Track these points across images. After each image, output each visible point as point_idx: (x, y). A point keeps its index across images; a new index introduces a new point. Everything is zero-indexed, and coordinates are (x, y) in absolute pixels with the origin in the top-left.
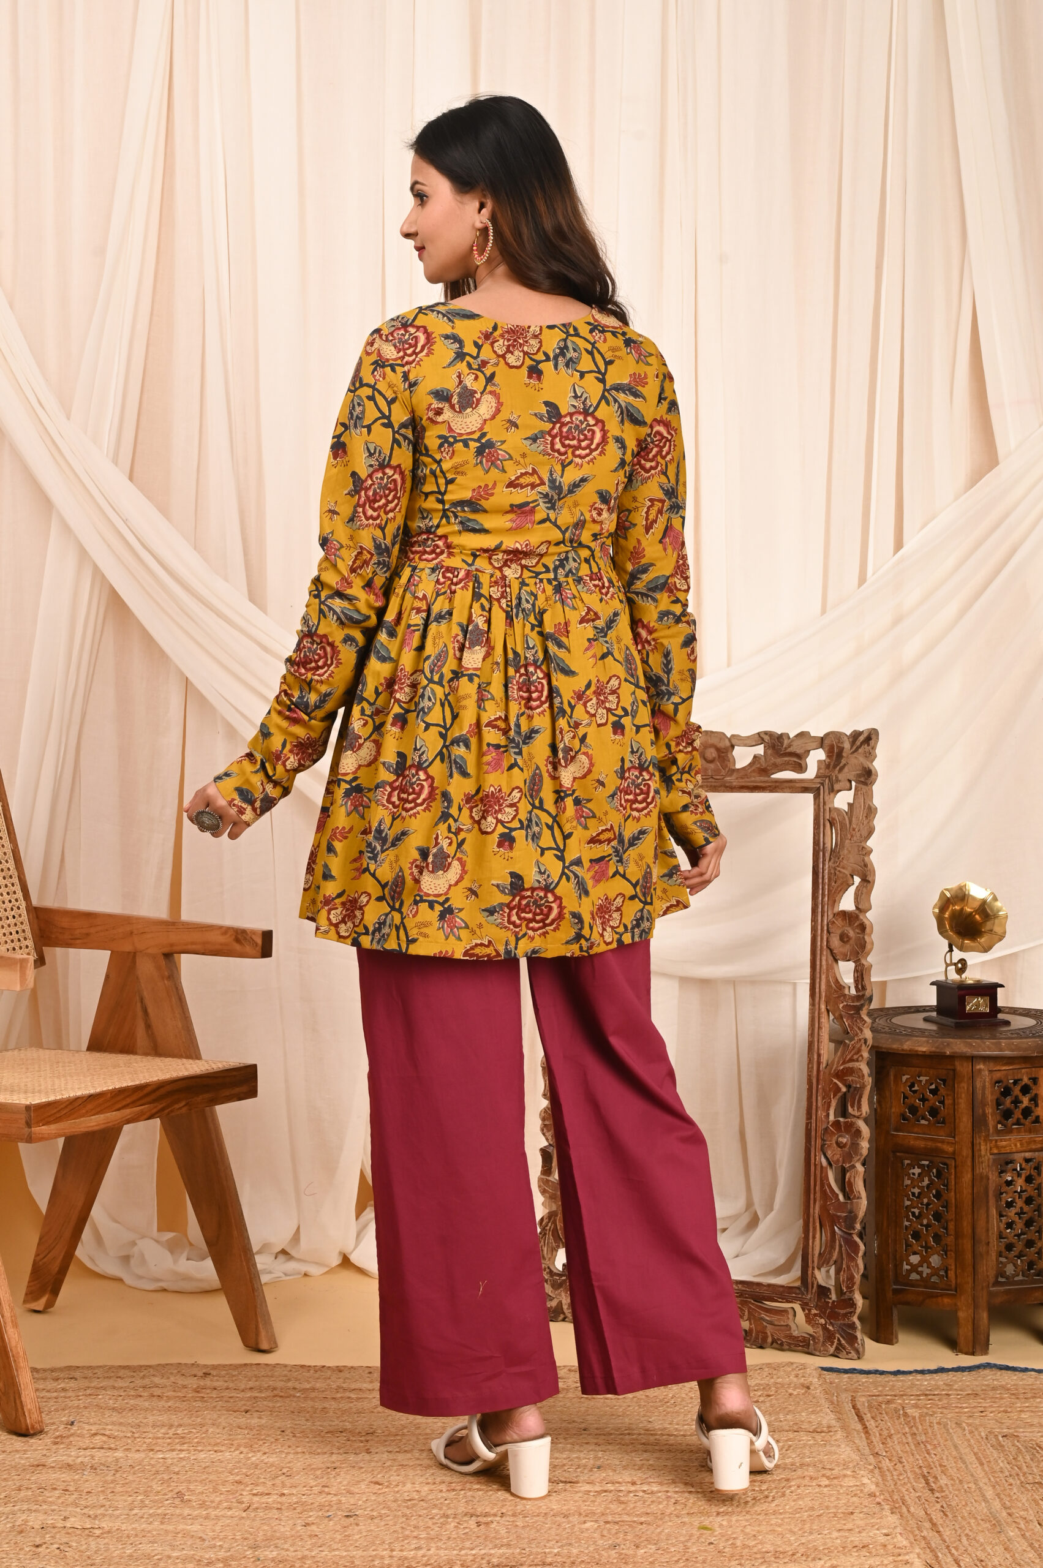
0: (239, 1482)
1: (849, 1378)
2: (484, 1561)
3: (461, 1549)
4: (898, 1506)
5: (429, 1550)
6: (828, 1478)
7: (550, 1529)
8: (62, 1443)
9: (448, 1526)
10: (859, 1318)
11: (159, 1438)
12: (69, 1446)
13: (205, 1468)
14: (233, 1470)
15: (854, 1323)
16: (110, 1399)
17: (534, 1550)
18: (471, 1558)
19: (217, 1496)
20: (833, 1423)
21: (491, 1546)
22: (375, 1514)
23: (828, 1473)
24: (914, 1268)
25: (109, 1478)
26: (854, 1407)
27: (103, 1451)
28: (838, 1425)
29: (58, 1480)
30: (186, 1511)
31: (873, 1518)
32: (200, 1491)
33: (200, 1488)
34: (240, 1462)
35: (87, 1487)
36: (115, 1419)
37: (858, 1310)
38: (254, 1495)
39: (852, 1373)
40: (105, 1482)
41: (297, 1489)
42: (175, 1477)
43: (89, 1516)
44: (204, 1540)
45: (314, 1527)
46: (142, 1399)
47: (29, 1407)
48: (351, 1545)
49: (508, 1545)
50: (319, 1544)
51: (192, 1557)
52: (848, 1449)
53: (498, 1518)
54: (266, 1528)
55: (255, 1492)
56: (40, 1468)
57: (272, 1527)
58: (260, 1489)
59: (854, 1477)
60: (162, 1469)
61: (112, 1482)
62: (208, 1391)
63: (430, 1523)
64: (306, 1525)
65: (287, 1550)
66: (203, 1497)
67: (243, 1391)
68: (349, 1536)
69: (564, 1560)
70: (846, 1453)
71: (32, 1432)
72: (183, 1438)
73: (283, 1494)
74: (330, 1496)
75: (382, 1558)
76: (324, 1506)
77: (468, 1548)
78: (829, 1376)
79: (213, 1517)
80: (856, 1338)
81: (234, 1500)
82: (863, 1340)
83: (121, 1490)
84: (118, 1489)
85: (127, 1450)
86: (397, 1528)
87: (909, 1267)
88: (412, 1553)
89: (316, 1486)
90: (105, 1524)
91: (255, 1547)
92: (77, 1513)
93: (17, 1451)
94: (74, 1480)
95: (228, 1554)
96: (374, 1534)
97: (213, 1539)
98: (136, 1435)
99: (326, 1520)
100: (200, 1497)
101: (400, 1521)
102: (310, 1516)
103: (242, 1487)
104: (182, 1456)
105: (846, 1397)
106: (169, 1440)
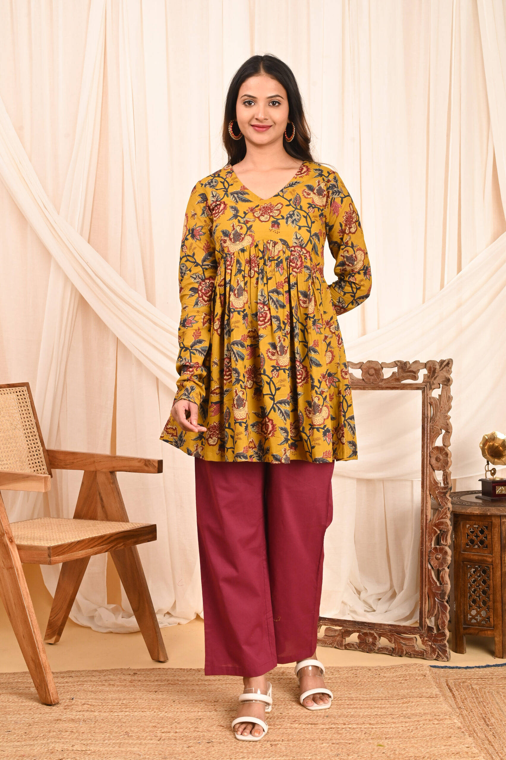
0: (155, 727)
8: (68, 709)
11: (115, 706)
12: (72, 710)
16: (90, 686)
25: (93, 725)
27: (88, 712)
30: (131, 741)
35: (82, 730)
36: (93, 697)
38: (162, 732)
40: (91, 727)
42: (124, 724)
43: (84, 745)
44: (140, 755)
46: (104, 688)
47: (52, 692)
56: (59, 721)
57: (172, 748)
58: (165, 730)
60: (117, 720)
61: (94, 728)
62: (136, 682)
67: (153, 682)
71: (53, 704)
72: (126, 705)
73: (177, 732)
74: (199, 733)
76: (196, 737)
84: (98, 730)
85: (100, 710)
90: (93, 749)
92: (78, 742)
93: (47, 713)
94: (75, 727)
103: (157, 729)
104: (126, 714)
106: (119, 707)
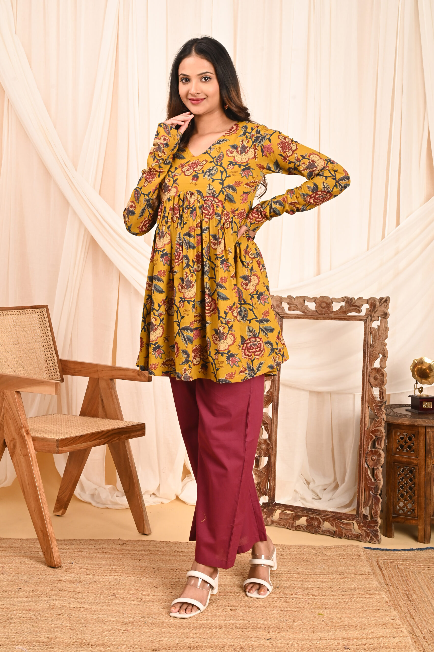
1: (375, 552)
4: (397, 607)
6: (369, 594)
10: (379, 528)
15: (377, 530)
20: (370, 571)
23: (369, 592)
24: (401, 508)
26: (378, 564)
28: (372, 572)
31: (387, 612)
37: (379, 525)
39: (376, 550)
52: (376, 582)
59: (379, 594)
70: (376, 584)
78: (368, 551)
80: (378, 535)
82: (381, 536)
87: (399, 508)
105: (374, 560)
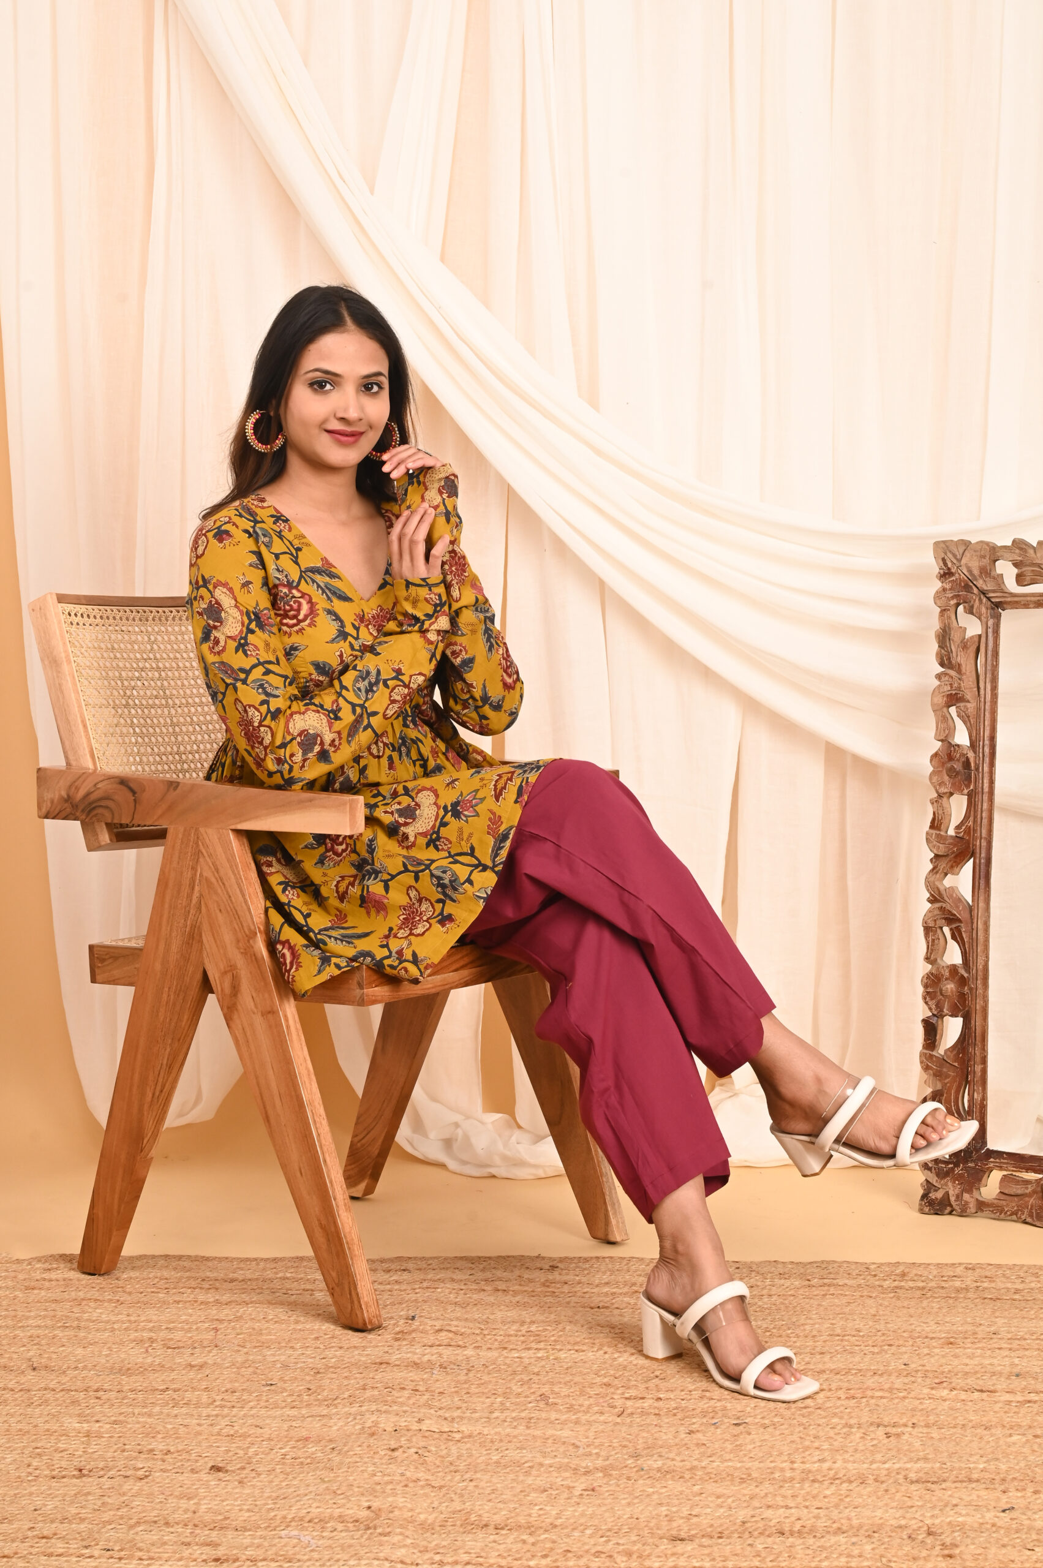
0: (608, 1385)
2: (900, 1476)
3: (872, 1463)
5: (834, 1463)
7: (972, 1441)
8: (404, 1339)
9: (852, 1437)
11: (511, 1335)
12: (412, 1342)
13: (567, 1369)
14: (599, 1371)
16: (450, 1293)
17: (957, 1465)
18: (885, 1472)
19: (585, 1400)
21: (905, 1459)
22: (766, 1421)
25: (462, 1378)
27: (451, 1348)
29: (405, 1379)
30: (553, 1416)
32: (566, 1393)
33: (565, 1391)
34: (605, 1363)
35: (438, 1387)
36: (459, 1315)
38: (627, 1399)
40: (458, 1382)
41: (675, 1393)
42: (535, 1378)
43: (446, 1419)
44: (577, 1447)
45: (699, 1435)
46: (486, 1294)
47: (366, 1299)
48: (745, 1455)
49: (926, 1459)
50: (709, 1454)
51: (567, 1465)
53: (909, 1429)
54: (645, 1435)
55: (627, 1395)
56: (384, 1366)
57: (652, 1435)
58: (632, 1393)
60: (519, 1369)
61: (465, 1383)
62: (558, 1286)
63: (832, 1433)
64: (691, 1432)
65: (673, 1460)
66: (570, 1400)
67: (597, 1286)
68: (740, 1445)
69: (992, 1476)
71: (369, 1327)
72: (538, 1335)
73: (660, 1399)
74: (712, 1402)
75: (782, 1470)
76: (707, 1412)
77: (880, 1462)
79: (584, 1422)
81: (605, 1404)
83: (477, 1391)
84: (473, 1389)
85: (478, 1347)
86: (795, 1437)
88: (816, 1465)
89: (695, 1390)
90: (466, 1428)
91: (636, 1456)
92: (432, 1415)
93: (355, 1347)
94: (423, 1379)
95: (607, 1463)
96: (769, 1444)
97: (588, 1446)
98: (486, 1332)
99: (712, 1428)
100: (567, 1400)
101: (797, 1430)
102: (694, 1423)
103: (612, 1390)
104: (539, 1355)
106: (522, 1338)
